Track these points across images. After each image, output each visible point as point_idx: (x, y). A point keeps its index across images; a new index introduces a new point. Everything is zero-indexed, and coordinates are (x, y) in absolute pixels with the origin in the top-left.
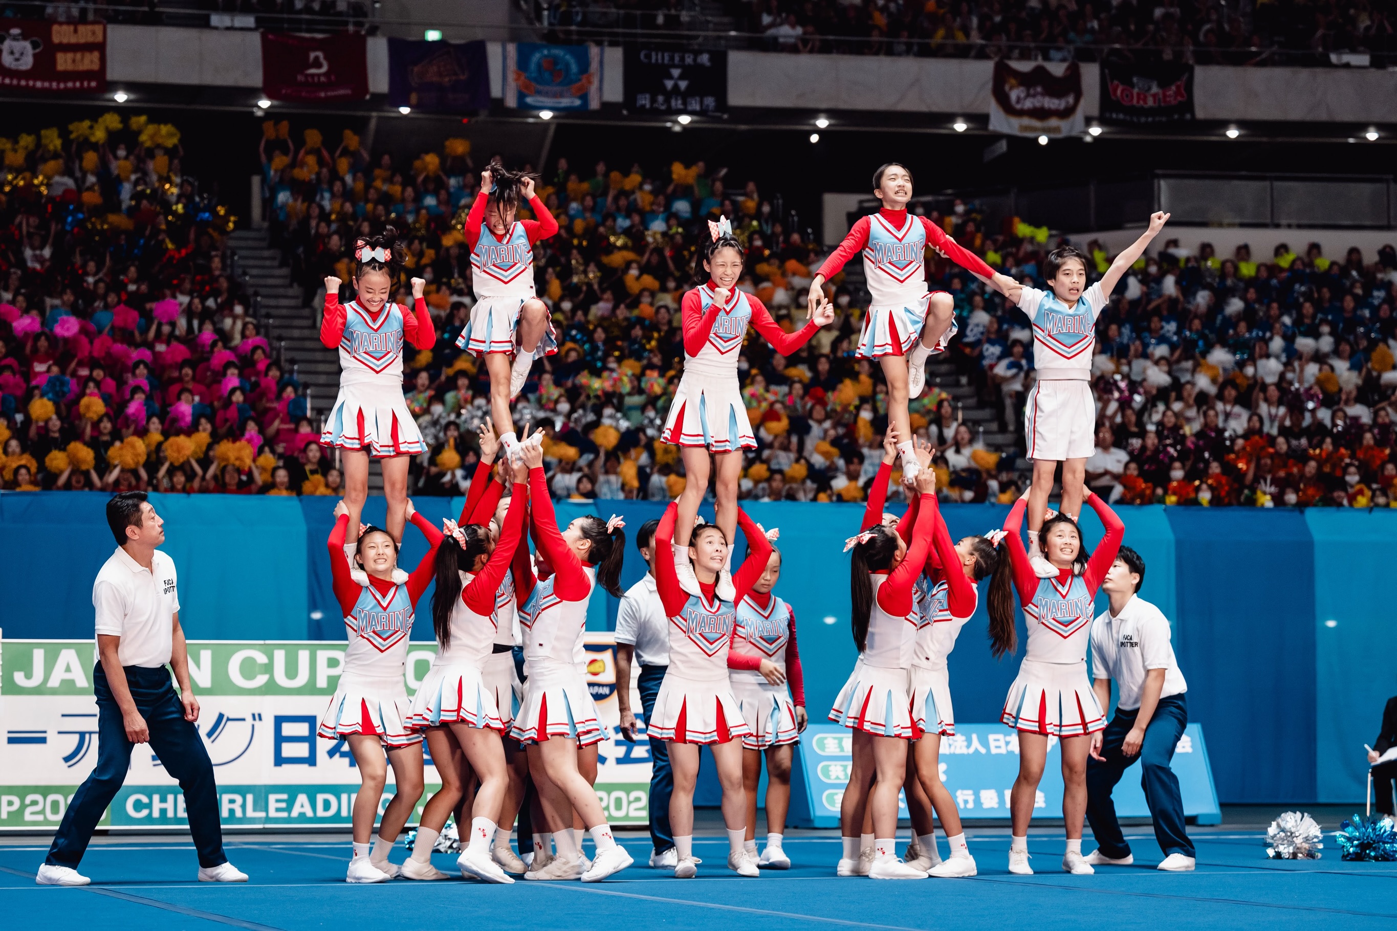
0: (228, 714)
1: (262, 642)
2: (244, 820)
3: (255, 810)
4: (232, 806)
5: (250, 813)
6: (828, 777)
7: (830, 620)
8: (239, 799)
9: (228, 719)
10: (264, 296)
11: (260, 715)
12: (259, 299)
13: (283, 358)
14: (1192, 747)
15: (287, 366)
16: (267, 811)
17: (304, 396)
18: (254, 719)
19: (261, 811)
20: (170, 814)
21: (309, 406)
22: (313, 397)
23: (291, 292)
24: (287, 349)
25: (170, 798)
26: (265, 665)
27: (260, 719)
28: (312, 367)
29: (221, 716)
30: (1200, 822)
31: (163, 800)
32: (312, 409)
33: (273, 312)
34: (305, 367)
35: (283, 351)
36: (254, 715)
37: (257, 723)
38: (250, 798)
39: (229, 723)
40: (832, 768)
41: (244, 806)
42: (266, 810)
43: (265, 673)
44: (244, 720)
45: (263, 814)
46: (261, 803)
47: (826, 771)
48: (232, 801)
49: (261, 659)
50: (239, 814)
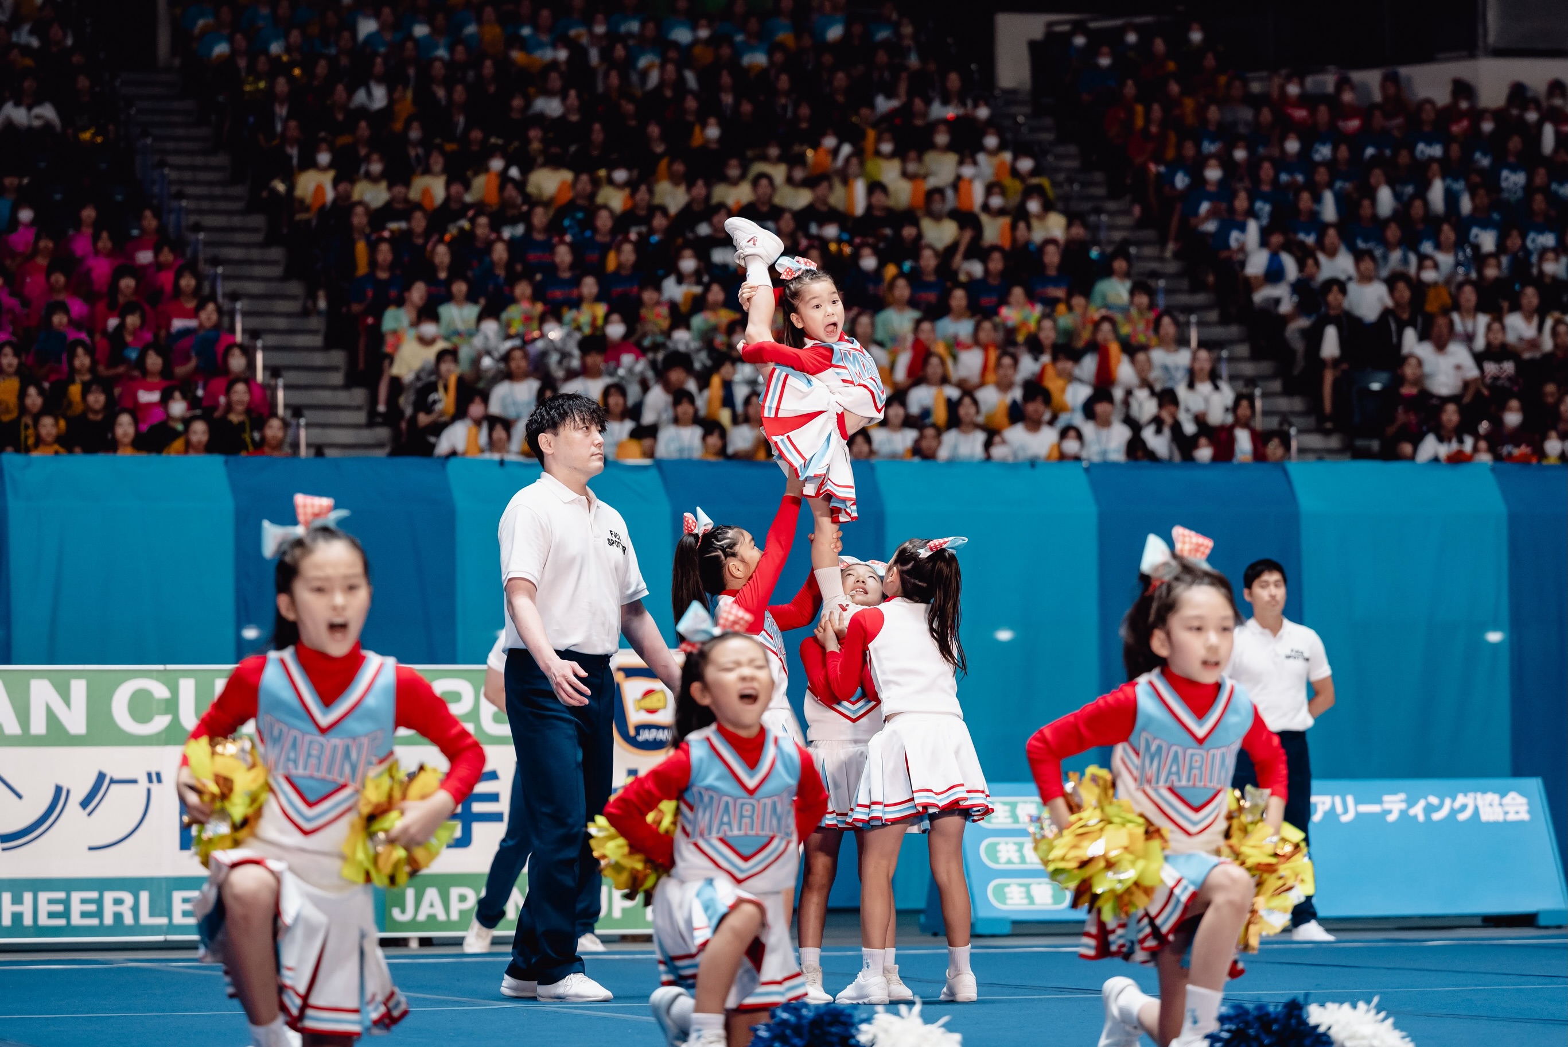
0: (111, 773)
1: (161, 667)
2: (137, 928)
3: (152, 914)
4: (118, 908)
5: (145, 919)
6: (996, 860)
7: (1004, 635)
8: (128, 898)
9: (113, 781)
10: (173, 167)
11: (158, 775)
12: (166, 171)
13: (201, 256)
14: (1530, 812)
15: (206, 269)
16: (170, 916)
17: (232, 314)
18: (150, 780)
19: (161, 915)
20: (28, 921)
21: (239, 327)
22: (245, 314)
23: (215, 161)
24: (208, 244)
25: (28, 897)
26: (167, 701)
27: (159, 780)
28: (246, 270)
29: (101, 776)
30: (1542, 922)
31: (17, 900)
32: (244, 331)
33: (190, 190)
34: (231, 270)
35: (200, 247)
36: (149, 775)
37: (155, 787)
38: (144, 897)
39: (113, 787)
40: (1002, 847)
41: (135, 910)
42: (169, 914)
43: (166, 712)
44: (134, 782)
45: (163, 921)
46: (161, 906)
47: (992, 851)
48: (118, 902)
49: (160, 691)
50: (128, 919)
